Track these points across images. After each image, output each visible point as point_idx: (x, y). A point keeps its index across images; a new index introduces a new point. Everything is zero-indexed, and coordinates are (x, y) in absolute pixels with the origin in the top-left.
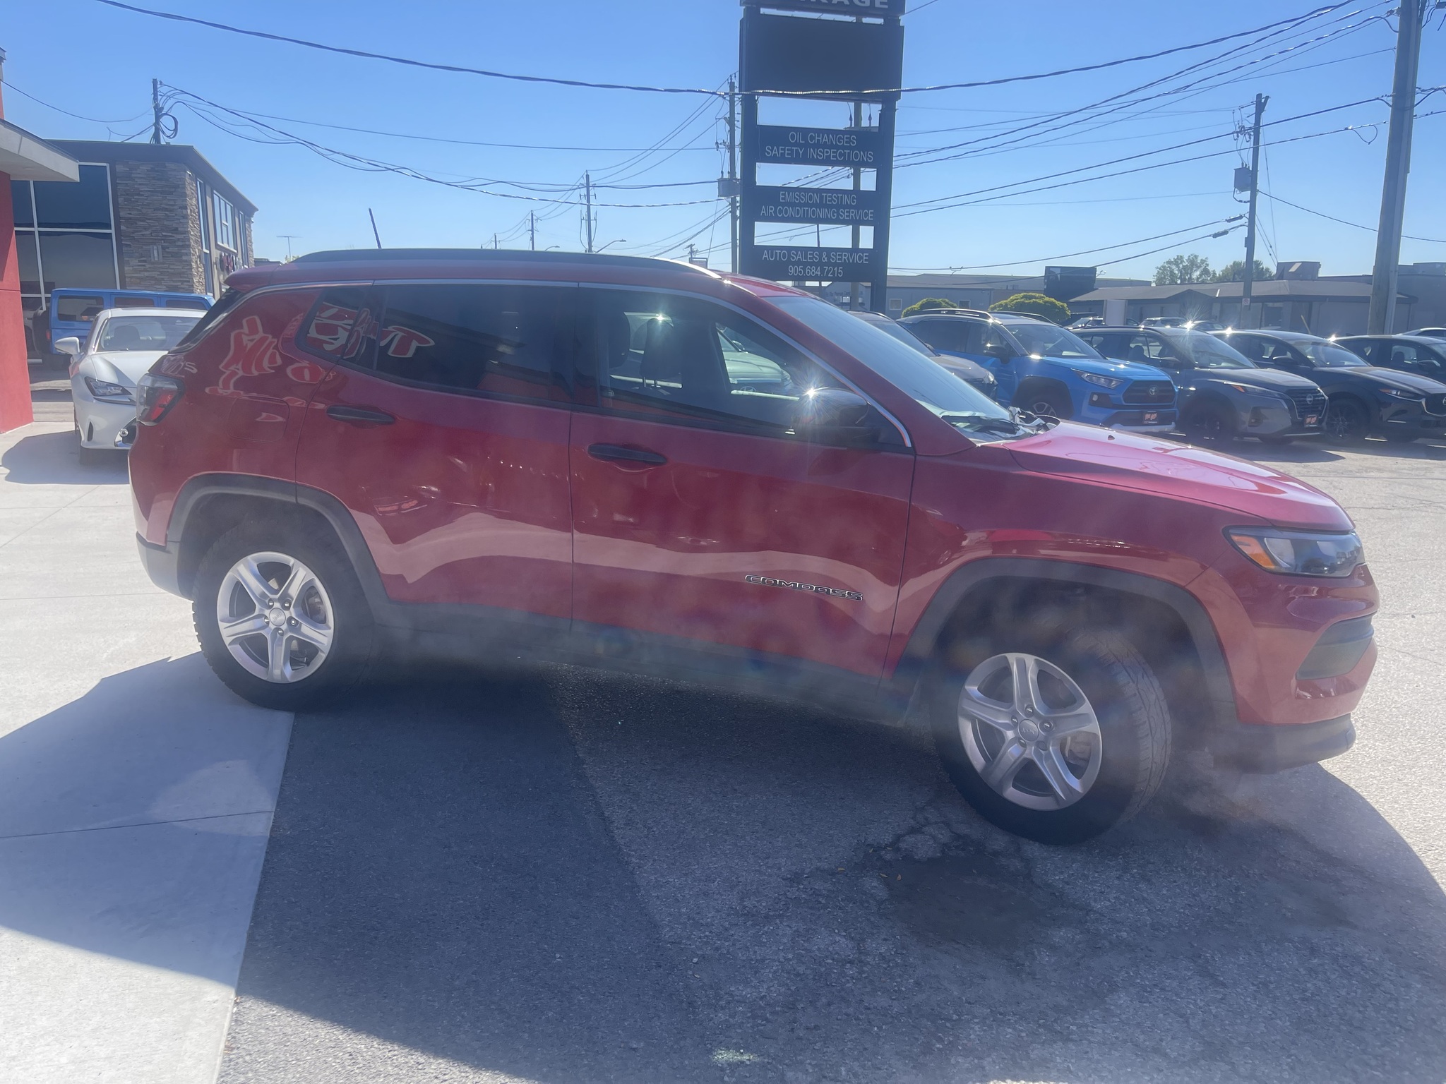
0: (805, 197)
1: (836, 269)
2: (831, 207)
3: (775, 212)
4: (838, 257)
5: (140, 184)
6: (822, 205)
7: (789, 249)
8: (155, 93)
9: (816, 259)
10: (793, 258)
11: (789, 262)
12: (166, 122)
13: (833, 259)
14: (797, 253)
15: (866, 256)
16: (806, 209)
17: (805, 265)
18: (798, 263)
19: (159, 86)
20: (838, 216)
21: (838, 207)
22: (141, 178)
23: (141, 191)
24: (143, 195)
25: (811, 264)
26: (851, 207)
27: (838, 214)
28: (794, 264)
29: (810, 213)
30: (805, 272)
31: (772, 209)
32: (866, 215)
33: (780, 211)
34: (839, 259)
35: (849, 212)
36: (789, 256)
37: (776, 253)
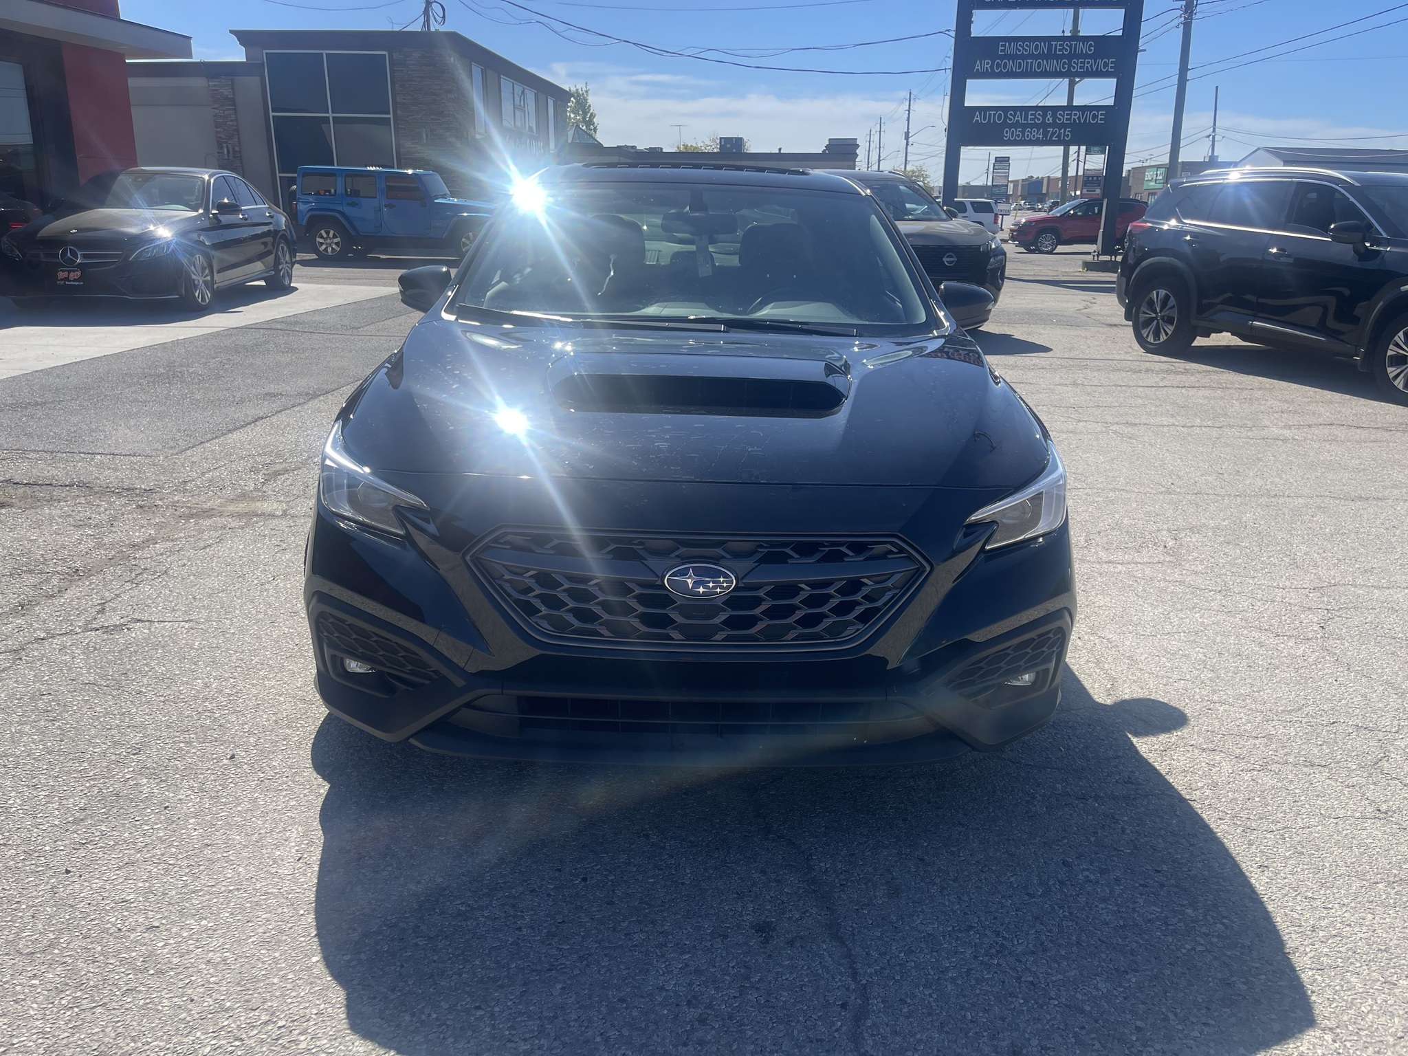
0: (1029, 47)
1: (1062, 131)
2: (1062, 57)
3: (992, 67)
4: (1066, 117)
5: (412, 70)
6: (1049, 56)
7: (1005, 109)
9: (1039, 120)
10: (1010, 120)
11: (1006, 124)
12: (436, 9)
13: (1060, 119)
14: (1015, 114)
15: (1101, 115)
16: (1030, 61)
17: (1024, 127)
18: (1017, 125)
20: (1069, 68)
21: (1070, 57)
22: (414, 64)
23: (414, 77)
24: (415, 81)
25: (1032, 126)
26: (1086, 56)
27: (1070, 65)
28: (1010, 126)
29: (1035, 65)
30: (1023, 136)
31: (988, 63)
32: (1106, 65)
33: (998, 65)
34: (1067, 119)
35: (1083, 63)
36: (1006, 117)
37: (990, 114)
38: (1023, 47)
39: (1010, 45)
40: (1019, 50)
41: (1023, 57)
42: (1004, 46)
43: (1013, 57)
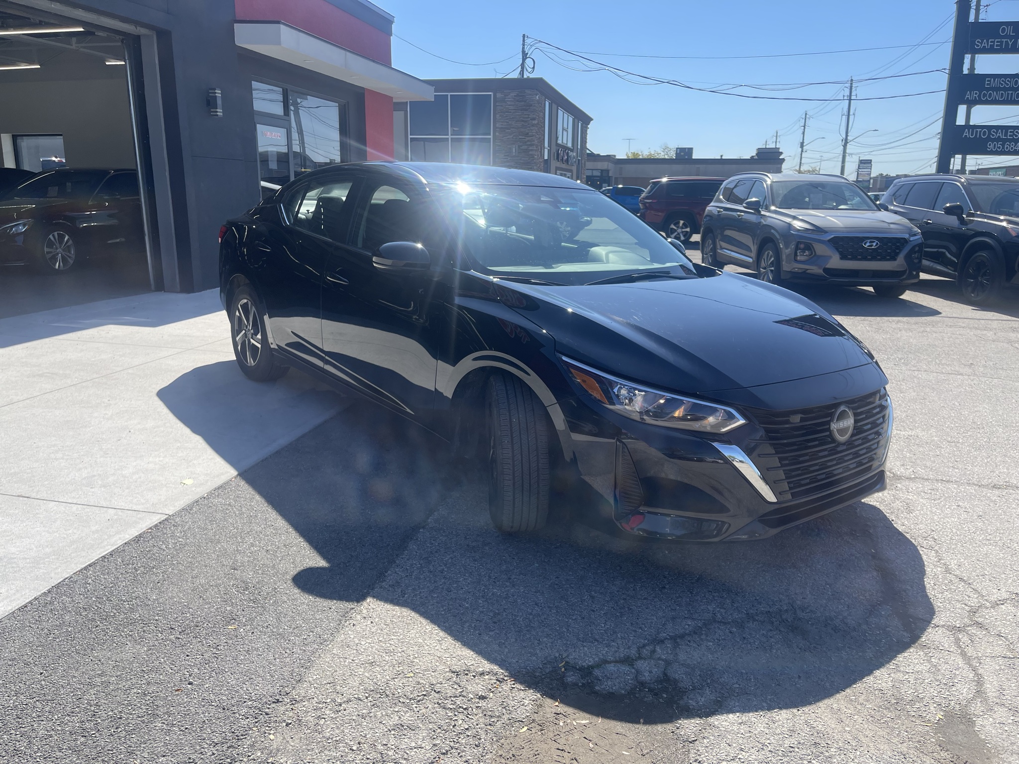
0: (1010, 82)
3: (979, 96)
5: (510, 105)
7: (990, 128)
8: (524, 45)
9: (1016, 136)
10: (993, 135)
11: (989, 139)
12: (529, 62)
14: (997, 131)
16: (1010, 92)
17: (1004, 141)
18: (998, 139)
19: (526, 39)
22: (510, 101)
23: (510, 110)
24: (510, 112)
25: (1010, 140)
28: (993, 140)
29: (1015, 96)
30: (1003, 148)
31: (976, 93)
33: (985, 95)
36: (990, 133)
37: (977, 131)
38: (1005, 83)
39: (994, 81)
40: (1002, 84)
41: (1005, 89)
42: (990, 81)
43: (997, 89)
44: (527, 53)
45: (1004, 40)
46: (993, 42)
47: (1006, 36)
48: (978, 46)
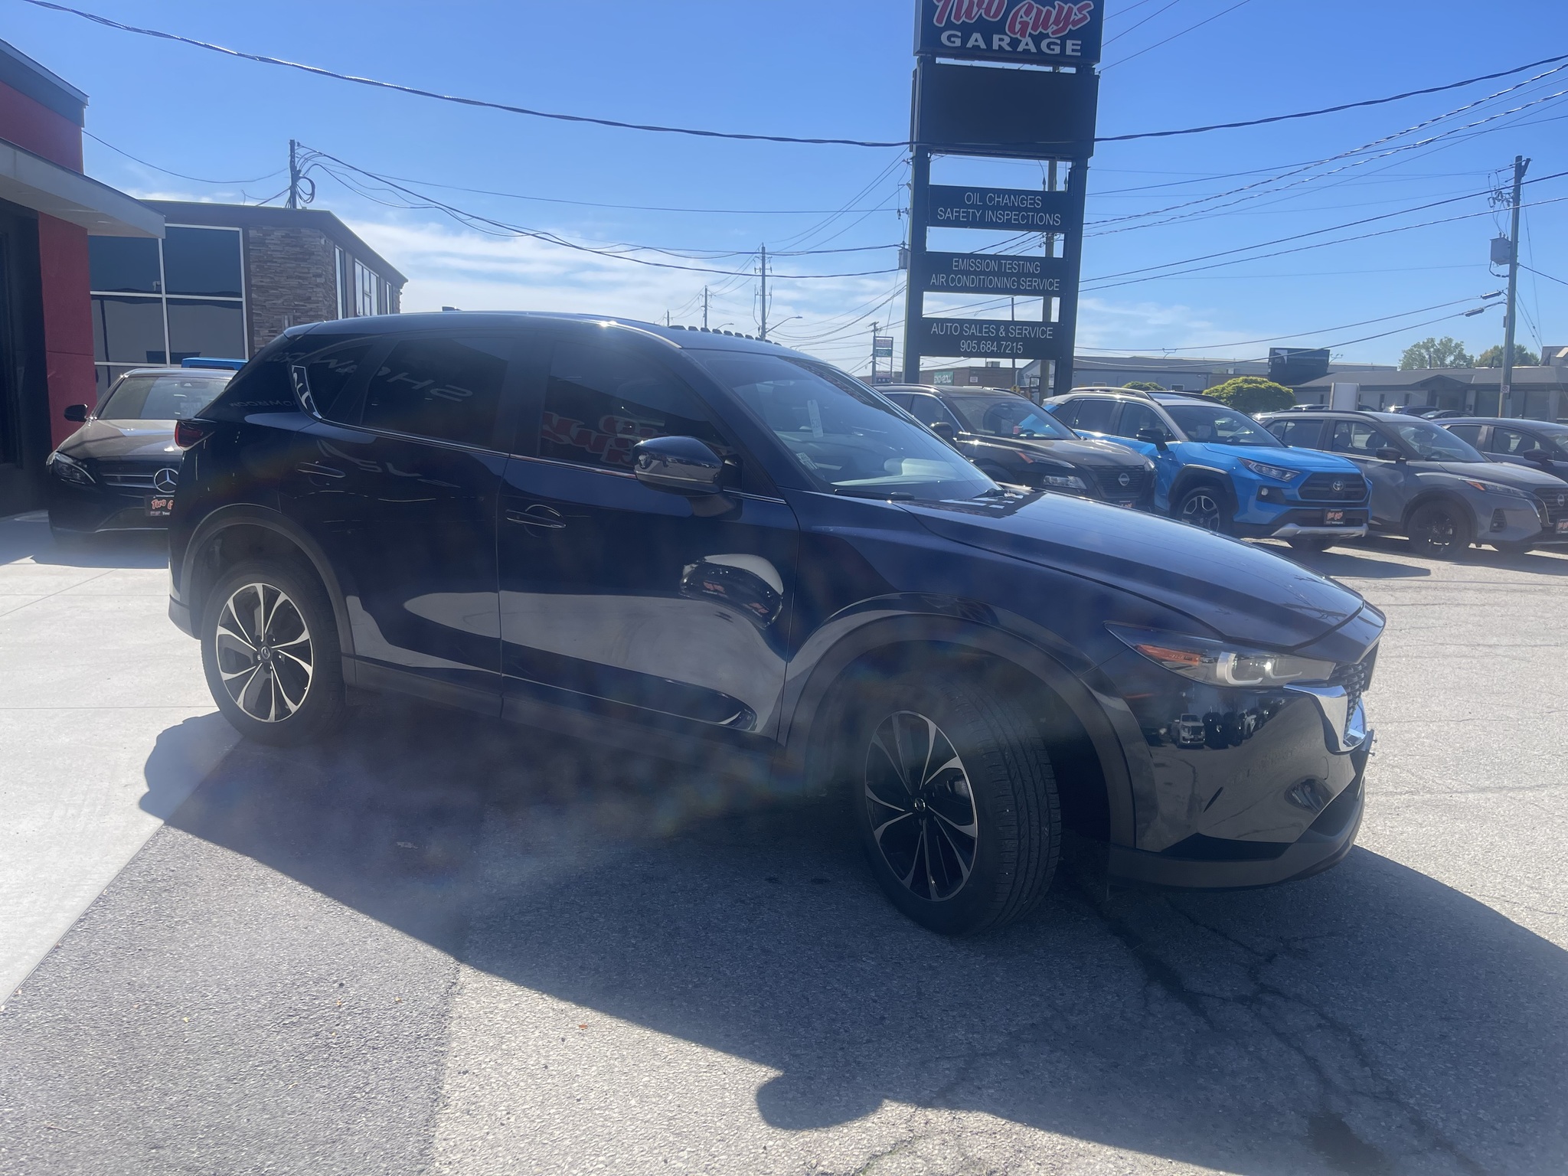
0: (981, 264)
1: (1015, 344)
2: (1012, 275)
3: (947, 281)
4: (1017, 331)
5: (273, 251)
6: (999, 274)
7: (961, 322)
8: (293, 157)
9: (993, 333)
10: (966, 332)
11: (961, 337)
12: (303, 185)
13: (1012, 334)
14: (971, 327)
15: (1050, 330)
16: (982, 277)
17: (980, 339)
18: (972, 337)
19: (296, 147)
20: (1018, 286)
21: (1019, 275)
22: (275, 244)
23: (275, 258)
24: (276, 262)
25: (986, 339)
26: (1033, 275)
27: (1019, 284)
28: (967, 338)
29: (987, 282)
30: (979, 348)
31: (943, 278)
32: (1051, 284)
33: (953, 280)
34: (1019, 334)
35: (1031, 281)
36: (962, 329)
37: (947, 326)
38: (976, 265)
39: (963, 261)
40: (972, 267)
41: (975, 273)
42: (958, 262)
43: (967, 273)
44: (300, 171)
45: (971, 211)
46: (959, 212)
47: (972, 206)
48: (941, 216)
